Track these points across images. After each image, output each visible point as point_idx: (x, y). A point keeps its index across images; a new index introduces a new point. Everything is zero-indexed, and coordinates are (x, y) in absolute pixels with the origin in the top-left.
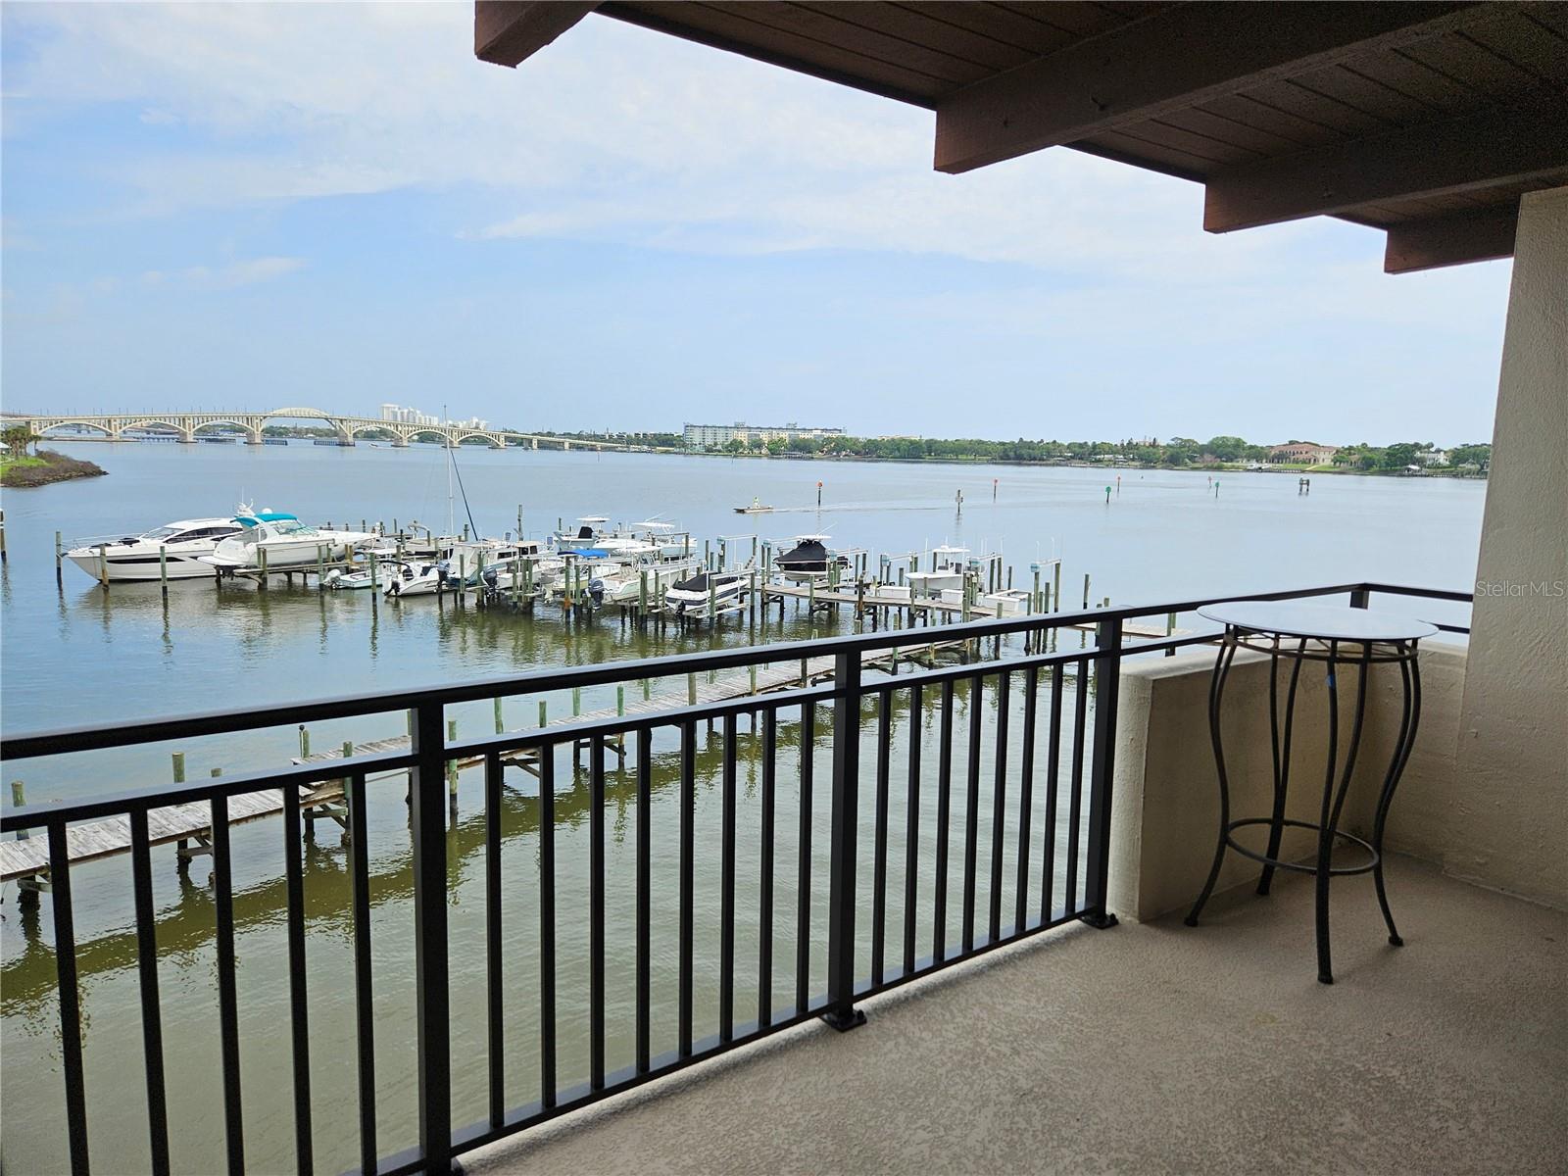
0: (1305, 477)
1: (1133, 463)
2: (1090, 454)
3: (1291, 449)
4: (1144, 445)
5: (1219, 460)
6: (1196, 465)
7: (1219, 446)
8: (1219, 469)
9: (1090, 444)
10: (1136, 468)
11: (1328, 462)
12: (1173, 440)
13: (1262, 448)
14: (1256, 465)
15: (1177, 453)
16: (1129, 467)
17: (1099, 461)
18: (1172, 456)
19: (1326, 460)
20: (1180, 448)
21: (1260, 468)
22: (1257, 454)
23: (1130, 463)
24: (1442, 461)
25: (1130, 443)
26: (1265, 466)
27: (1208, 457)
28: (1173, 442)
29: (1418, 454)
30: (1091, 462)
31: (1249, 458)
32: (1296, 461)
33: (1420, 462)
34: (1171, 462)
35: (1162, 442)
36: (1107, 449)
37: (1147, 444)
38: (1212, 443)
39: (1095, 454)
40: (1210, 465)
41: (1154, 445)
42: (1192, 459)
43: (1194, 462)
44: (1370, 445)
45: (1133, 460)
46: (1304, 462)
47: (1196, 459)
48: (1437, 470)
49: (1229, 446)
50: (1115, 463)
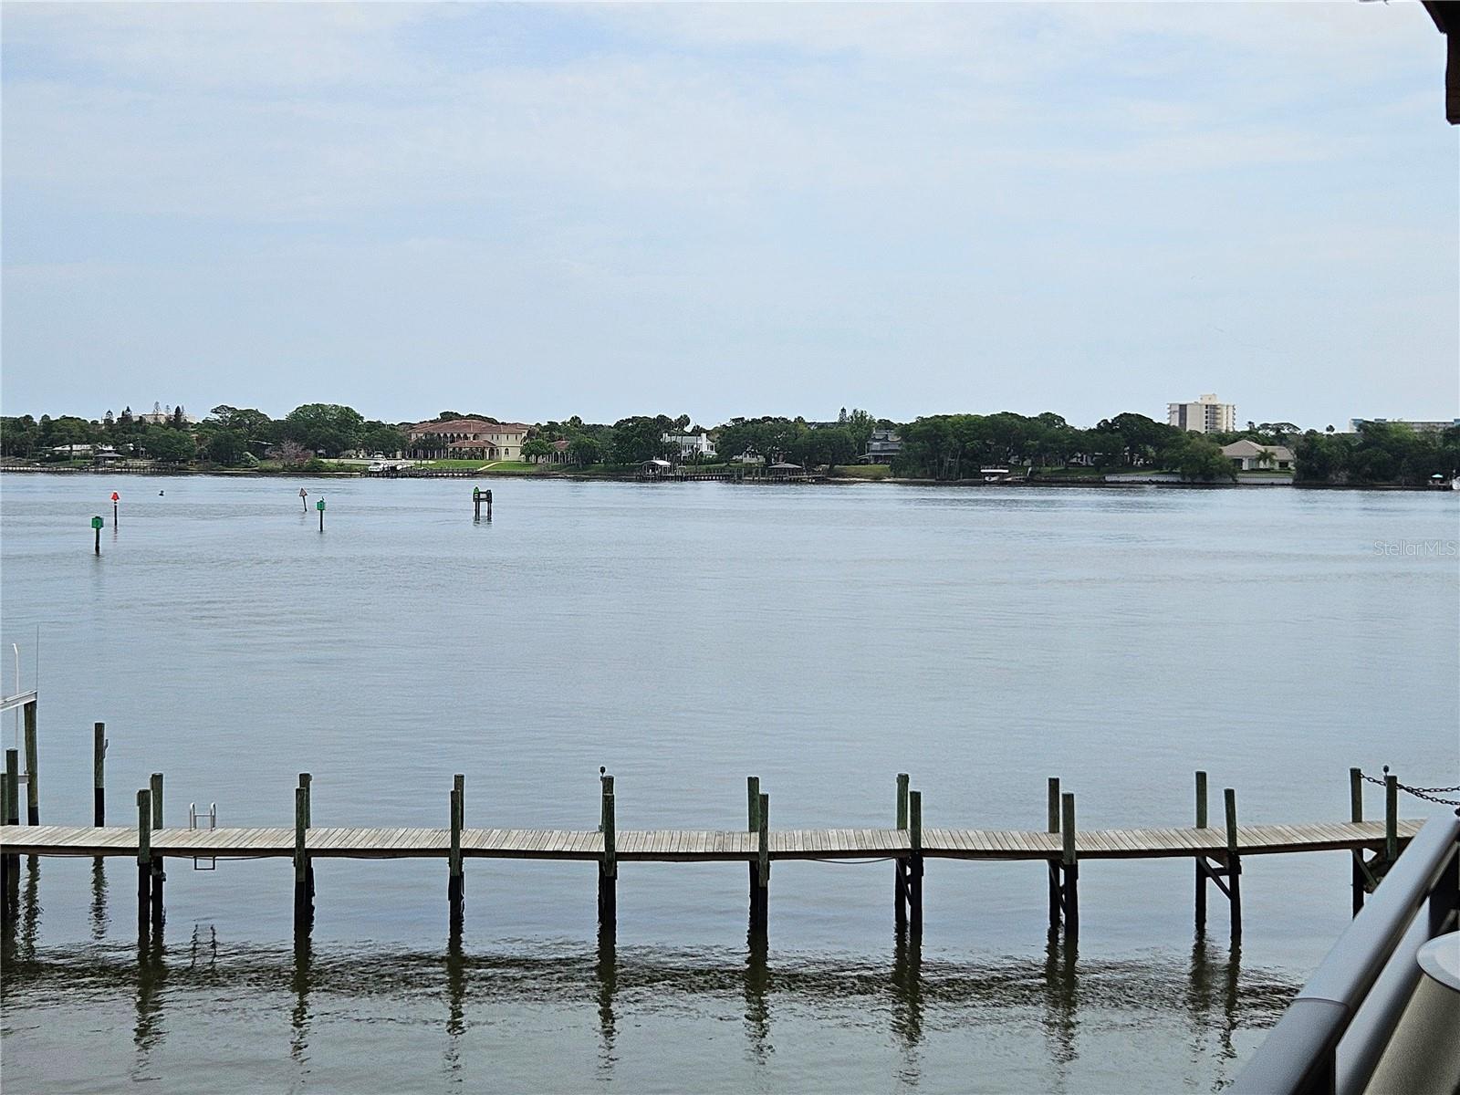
0: (484, 484)
1: (138, 463)
2: (39, 443)
3: (446, 430)
4: (157, 423)
5: (312, 453)
6: (269, 465)
7: (310, 425)
8: (316, 471)
9: (37, 420)
10: (142, 472)
11: (515, 455)
12: (215, 411)
13: (392, 427)
14: (384, 463)
15: (228, 438)
16: (127, 471)
17: (62, 458)
18: (217, 444)
19: (510, 449)
20: (231, 427)
21: (393, 469)
22: (384, 439)
23: (130, 462)
24: (704, 449)
25: (126, 418)
26: (401, 464)
27: (290, 448)
28: (217, 417)
29: (666, 438)
30: (44, 461)
31: (371, 448)
32: (458, 454)
33: (671, 451)
34: (214, 459)
35: (195, 416)
36: (76, 432)
37: (163, 420)
38: (295, 416)
39: (54, 443)
40: (295, 463)
41: (177, 421)
42: (259, 451)
43: (264, 458)
44: (586, 421)
45: (135, 454)
46: (472, 455)
47: (267, 452)
48: (695, 469)
49: (328, 424)
50: (97, 464)
